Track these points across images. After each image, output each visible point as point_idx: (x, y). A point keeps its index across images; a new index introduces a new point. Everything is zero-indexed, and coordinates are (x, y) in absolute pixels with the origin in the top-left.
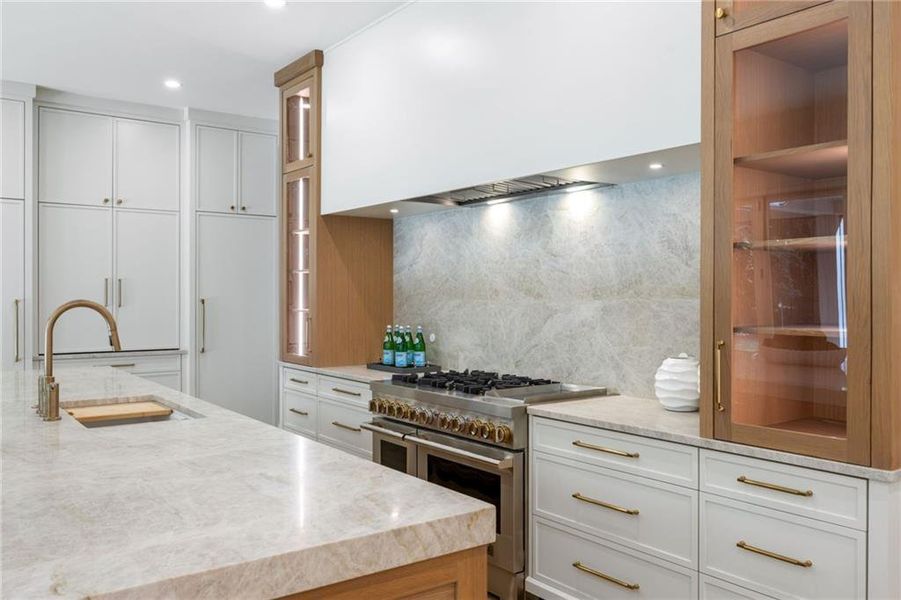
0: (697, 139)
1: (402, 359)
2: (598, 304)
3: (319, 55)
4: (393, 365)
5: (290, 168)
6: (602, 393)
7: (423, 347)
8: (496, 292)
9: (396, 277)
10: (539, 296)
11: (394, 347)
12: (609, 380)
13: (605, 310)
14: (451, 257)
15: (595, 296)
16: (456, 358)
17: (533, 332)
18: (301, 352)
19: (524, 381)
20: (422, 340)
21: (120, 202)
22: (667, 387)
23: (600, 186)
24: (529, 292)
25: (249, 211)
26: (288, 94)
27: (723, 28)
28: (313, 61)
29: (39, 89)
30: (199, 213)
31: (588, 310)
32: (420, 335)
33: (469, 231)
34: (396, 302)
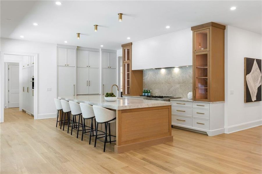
0: (192, 65)
1: (146, 94)
2: (179, 85)
3: (132, 43)
4: (145, 95)
5: (125, 62)
6: (180, 98)
7: (150, 92)
8: (163, 83)
9: (143, 81)
10: (170, 84)
11: (145, 92)
12: (181, 96)
13: (181, 86)
14: (154, 77)
15: (179, 84)
16: (155, 94)
17: (169, 89)
18: (126, 94)
19: (168, 97)
20: (150, 91)
21: (89, 67)
22: (189, 96)
23: (179, 68)
24: (168, 83)
25: (111, 68)
26: (124, 49)
27: (195, 52)
28: (131, 44)
29: (78, 47)
30: (103, 68)
31: (178, 86)
32: (149, 90)
33: (158, 73)
34: (144, 85)
